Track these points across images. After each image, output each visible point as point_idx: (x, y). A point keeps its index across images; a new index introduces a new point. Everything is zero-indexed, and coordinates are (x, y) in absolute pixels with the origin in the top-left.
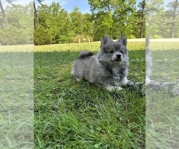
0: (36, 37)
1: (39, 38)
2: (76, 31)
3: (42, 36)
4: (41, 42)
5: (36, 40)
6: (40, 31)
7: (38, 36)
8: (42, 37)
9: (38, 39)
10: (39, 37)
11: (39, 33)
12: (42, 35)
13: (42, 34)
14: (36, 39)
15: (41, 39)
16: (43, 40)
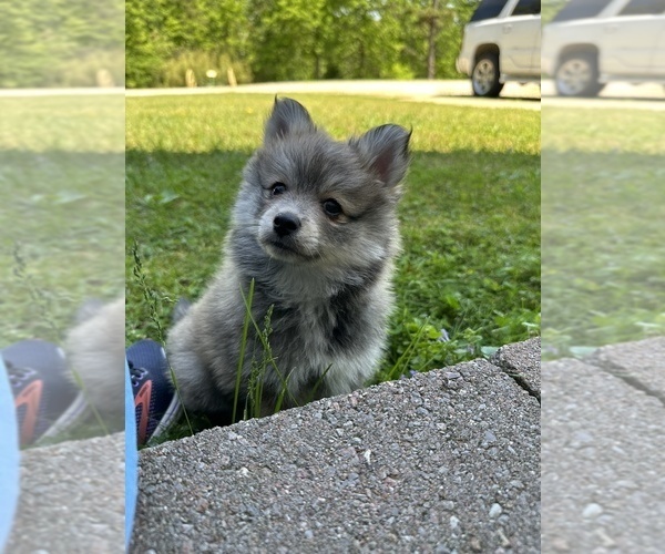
2: (174, 35)
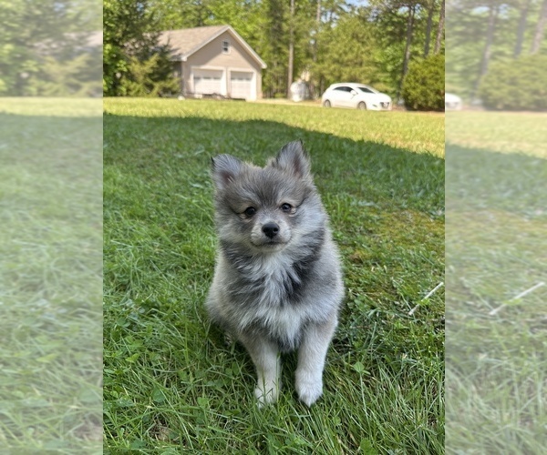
0: (417, 81)
1: (424, 88)
3: (437, 80)
4: (426, 102)
5: (413, 92)
6: (434, 65)
7: (424, 79)
8: (433, 85)
9: (420, 88)
10: (424, 84)
11: (431, 72)
12: (438, 77)
13: (437, 73)
14: (414, 88)
15: (428, 91)
16: (432, 95)
